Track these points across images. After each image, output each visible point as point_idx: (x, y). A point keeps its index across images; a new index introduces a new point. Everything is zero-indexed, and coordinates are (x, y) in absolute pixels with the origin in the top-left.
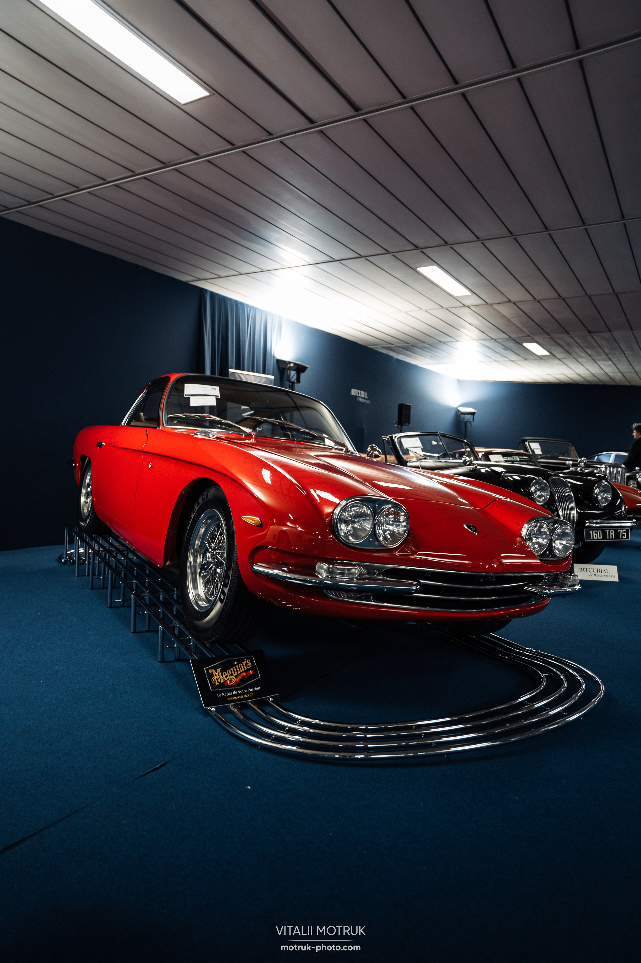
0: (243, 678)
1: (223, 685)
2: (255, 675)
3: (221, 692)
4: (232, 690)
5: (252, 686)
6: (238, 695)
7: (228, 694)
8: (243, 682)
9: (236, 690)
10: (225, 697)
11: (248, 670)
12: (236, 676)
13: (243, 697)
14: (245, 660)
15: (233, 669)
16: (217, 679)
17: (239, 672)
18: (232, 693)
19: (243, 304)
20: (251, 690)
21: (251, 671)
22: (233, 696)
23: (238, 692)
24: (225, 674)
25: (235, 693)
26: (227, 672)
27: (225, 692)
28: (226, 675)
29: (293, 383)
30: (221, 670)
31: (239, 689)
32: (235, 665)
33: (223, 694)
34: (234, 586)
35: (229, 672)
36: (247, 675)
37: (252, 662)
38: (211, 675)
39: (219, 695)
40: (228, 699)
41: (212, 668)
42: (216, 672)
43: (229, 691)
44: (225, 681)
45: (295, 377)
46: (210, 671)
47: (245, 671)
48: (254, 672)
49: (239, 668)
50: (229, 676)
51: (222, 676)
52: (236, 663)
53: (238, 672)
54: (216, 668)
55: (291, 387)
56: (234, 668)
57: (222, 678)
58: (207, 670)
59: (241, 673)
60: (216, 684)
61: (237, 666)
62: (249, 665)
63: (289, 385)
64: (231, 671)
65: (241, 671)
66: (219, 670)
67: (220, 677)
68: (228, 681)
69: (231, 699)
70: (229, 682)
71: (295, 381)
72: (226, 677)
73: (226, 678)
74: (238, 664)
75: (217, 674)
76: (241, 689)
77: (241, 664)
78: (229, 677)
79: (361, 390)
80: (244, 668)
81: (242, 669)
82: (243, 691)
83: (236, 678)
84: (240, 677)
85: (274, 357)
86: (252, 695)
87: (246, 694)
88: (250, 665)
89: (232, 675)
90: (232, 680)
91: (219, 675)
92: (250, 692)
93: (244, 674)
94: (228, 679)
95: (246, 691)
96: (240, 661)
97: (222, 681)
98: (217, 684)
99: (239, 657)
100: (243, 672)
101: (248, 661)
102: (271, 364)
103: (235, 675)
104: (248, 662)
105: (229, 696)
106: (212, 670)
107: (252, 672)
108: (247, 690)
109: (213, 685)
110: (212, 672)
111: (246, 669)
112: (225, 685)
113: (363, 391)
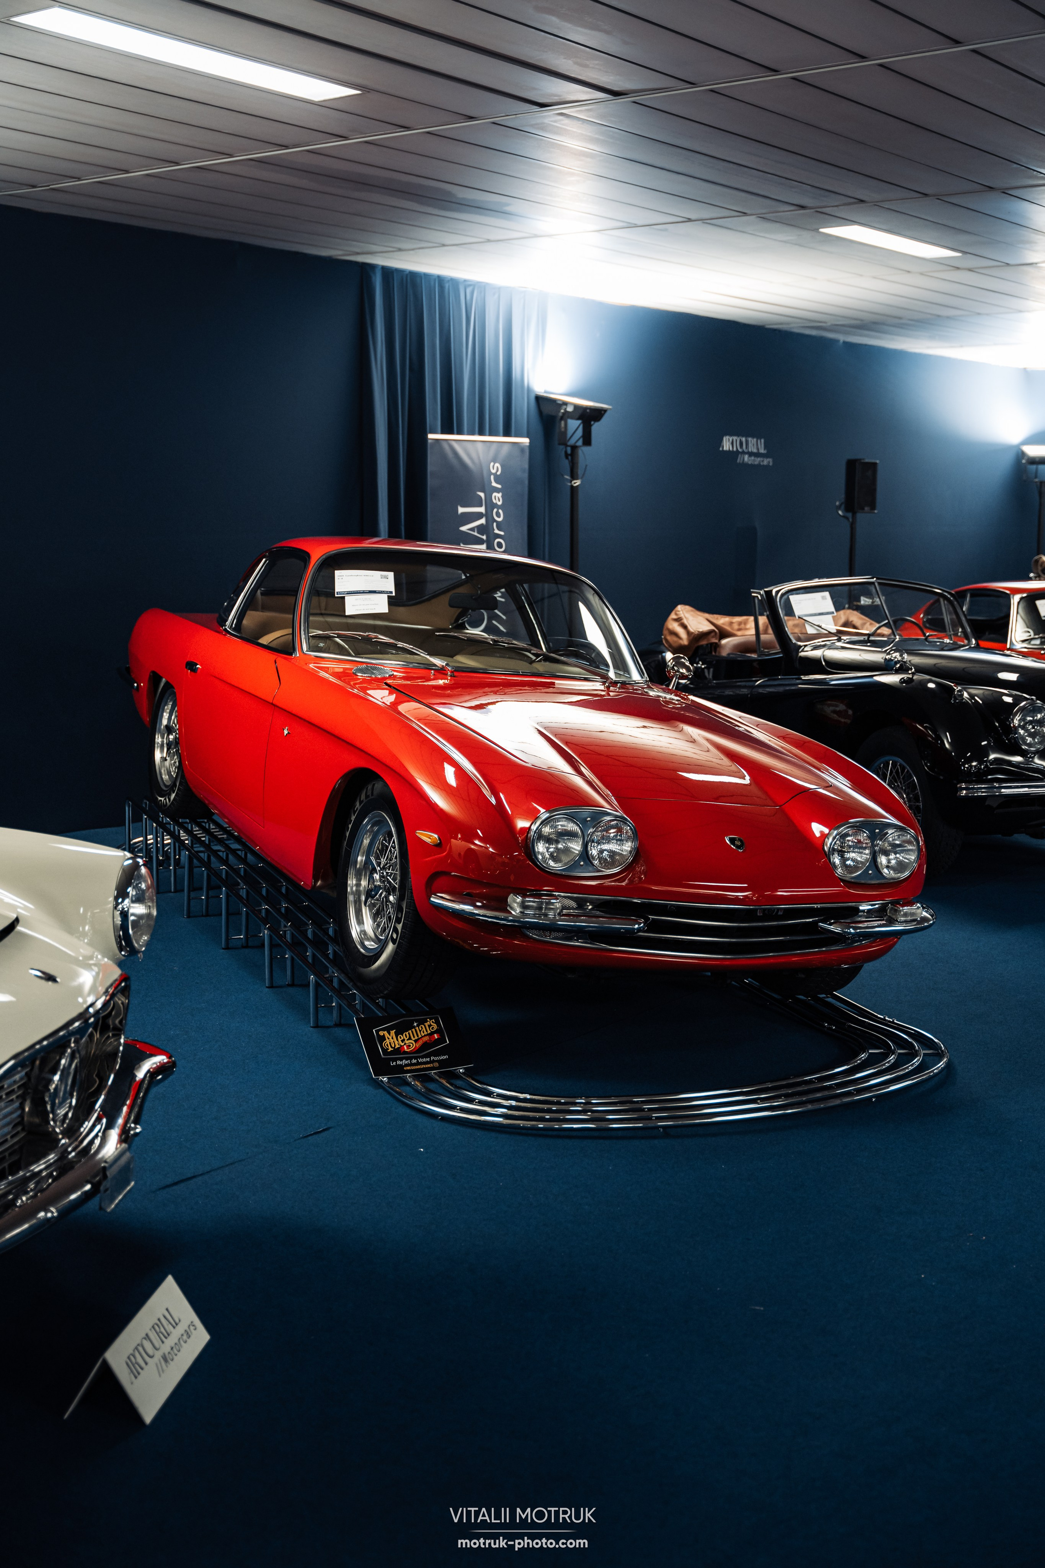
0: (425, 1044)
1: (398, 1051)
2: (441, 1040)
3: (395, 1060)
4: (411, 1059)
5: (436, 1053)
6: (418, 1064)
7: (404, 1062)
8: (424, 1049)
9: (416, 1058)
10: (401, 1066)
11: (432, 1034)
12: (416, 1041)
13: (424, 1066)
14: (428, 1020)
15: (412, 1032)
16: (390, 1043)
17: (420, 1036)
18: (411, 1062)
19: (455, 282)
20: (436, 1059)
21: (435, 1035)
22: (411, 1065)
23: (418, 1061)
24: (400, 1038)
25: (414, 1061)
26: (404, 1034)
27: (401, 1059)
28: (402, 1038)
29: (574, 448)
30: (395, 1032)
31: (419, 1057)
32: (414, 1027)
33: (399, 1062)
34: (409, 921)
35: (406, 1035)
36: (430, 1040)
37: (437, 1023)
38: (383, 1038)
39: (393, 1063)
40: (405, 1068)
41: (383, 1030)
42: (389, 1034)
43: (407, 1059)
44: (401, 1046)
45: (580, 433)
46: (381, 1033)
47: (427, 1035)
48: (440, 1036)
49: (420, 1031)
50: (406, 1040)
51: (397, 1040)
52: (415, 1024)
53: (418, 1036)
54: (388, 1030)
55: (570, 457)
56: (414, 1030)
57: (396, 1042)
58: (377, 1032)
59: (422, 1037)
60: (388, 1049)
61: (417, 1028)
62: (433, 1027)
63: (566, 452)
64: (409, 1033)
65: (423, 1035)
66: (393, 1032)
67: (394, 1041)
68: (405, 1046)
69: (409, 1068)
70: (406, 1048)
71: (580, 443)
72: (403, 1041)
73: (403, 1043)
74: (418, 1026)
75: (390, 1038)
76: (422, 1057)
77: (423, 1026)
78: (407, 1042)
79: (747, 436)
80: (427, 1031)
81: (423, 1032)
82: (424, 1060)
83: (415, 1043)
84: (420, 1043)
85: (529, 390)
86: (436, 1065)
87: (429, 1064)
88: (435, 1027)
89: (410, 1039)
90: (410, 1046)
91: (392, 1038)
92: (434, 1061)
93: (427, 1038)
94: (405, 1044)
95: (428, 1059)
96: (422, 1022)
97: (397, 1046)
98: (390, 1049)
99: (421, 1016)
100: (425, 1035)
101: (433, 1022)
102: (523, 409)
103: (414, 1039)
104: (432, 1024)
105: (406, 1065)
106: (383, 1032)
107: (437, 1036)
108: (430, 1059)
109: (385, 1051)
110: (384, 1034)
111: (429, 1032)
112: (400, 1051)
113: (753, 437)
